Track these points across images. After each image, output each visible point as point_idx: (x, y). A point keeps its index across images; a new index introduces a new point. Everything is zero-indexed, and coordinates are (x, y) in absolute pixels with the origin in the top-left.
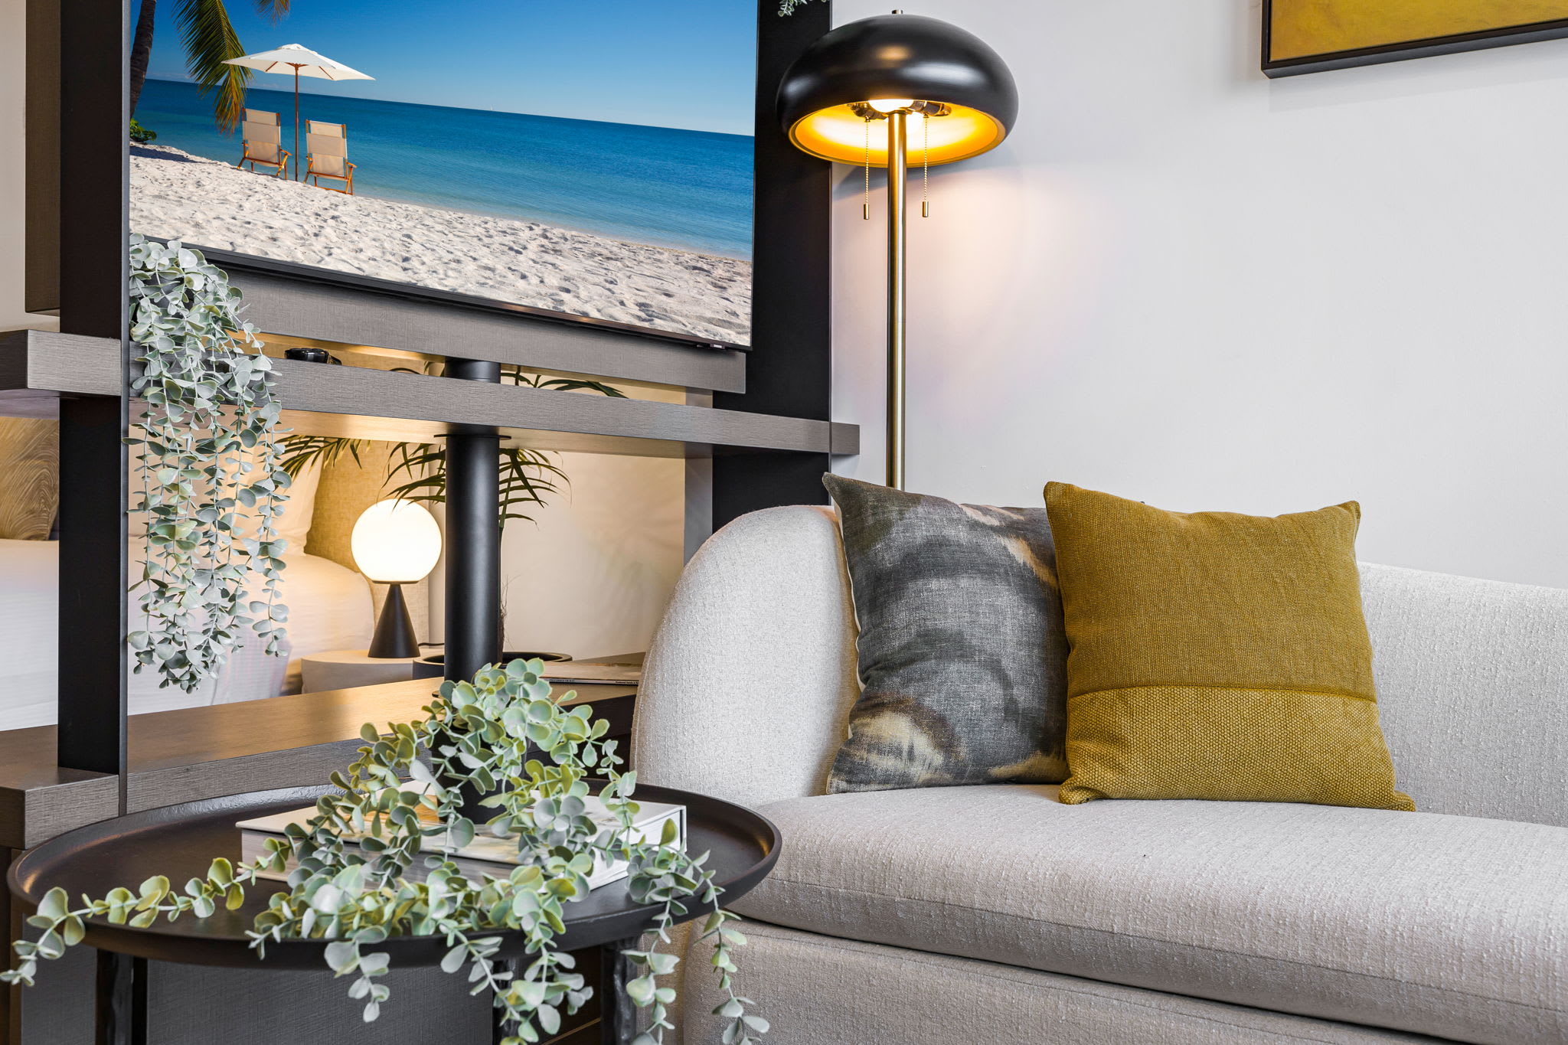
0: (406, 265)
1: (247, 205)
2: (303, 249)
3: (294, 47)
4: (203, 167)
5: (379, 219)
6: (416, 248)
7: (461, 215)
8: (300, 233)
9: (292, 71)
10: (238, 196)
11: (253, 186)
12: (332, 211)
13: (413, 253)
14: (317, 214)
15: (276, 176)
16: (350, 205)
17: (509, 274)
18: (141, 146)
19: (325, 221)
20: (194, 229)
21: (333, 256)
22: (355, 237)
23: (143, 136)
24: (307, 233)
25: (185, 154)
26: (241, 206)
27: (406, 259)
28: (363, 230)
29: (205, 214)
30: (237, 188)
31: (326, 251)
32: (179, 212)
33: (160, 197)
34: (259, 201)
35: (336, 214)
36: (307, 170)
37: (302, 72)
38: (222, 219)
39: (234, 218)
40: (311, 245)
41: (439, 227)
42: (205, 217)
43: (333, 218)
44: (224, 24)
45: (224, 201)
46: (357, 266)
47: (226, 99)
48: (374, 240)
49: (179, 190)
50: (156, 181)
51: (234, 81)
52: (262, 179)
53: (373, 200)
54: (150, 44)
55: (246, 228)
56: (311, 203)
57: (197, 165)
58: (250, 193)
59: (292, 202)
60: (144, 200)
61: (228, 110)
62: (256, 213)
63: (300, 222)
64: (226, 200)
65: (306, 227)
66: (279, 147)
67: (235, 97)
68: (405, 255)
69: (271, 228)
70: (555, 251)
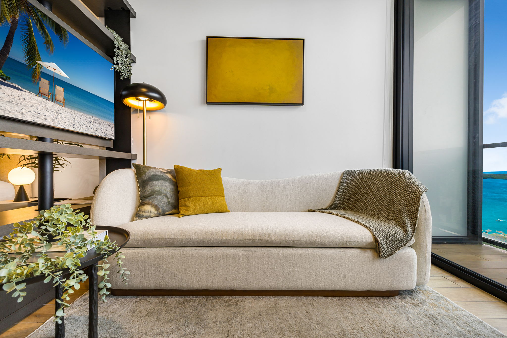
0: (74, 126)
1: (39, 108)
2: (53, 122)
3: (54, 64)
4: (26, 93)
5: (69, 114)
6: (76, 122)
7: (83, 114)
8: (52, 117)
9: (53, 70)
10: (37, 105)
11: (41, 102)
12: (60, 111)
13: (75, 123)
14: (57, 112)
15: (47, 100)
16: (64, 110)
17: (89, 128)
18: (4, 81)
19: (58, 114)
20: (21, 115)
21: (60, 124)
22: (64, 119)
23: (5, 78)
24: (54, 118)
25: (20, 88)
26: (37, 108)
27: (74, 125)
28: (66, 117)
29: (26, 110)
30: (36, 102)
31: (58, 123)
32: (16, 108)
33: (9, 102)
34: (42, 107)
35: (61, 112)
36: (55, 99)
37: (55, 71)
38: (31, 112)
39: (35, 112)
40: (55, 121)
41: (80, 117)
42: (26, 111)
43: (60, 113)
44: (36, 50)
45: (32, 106)
46: (65, 127)
47: (35, 73)
48: (68, 120)
49: (17, 100)
50: (9, 96)
51: (38, 68)
52: (44, 100)
53: (68, 109)
54: (11, 45)
55: (38, 115)
56: (55, 109)
57: (24, 92)
58: (40, 104)
59: (51, 108)
60: (3, 102)
61: (36, 76)
62: (41, 111)
63: (53, 114)
64: (33, 105)
65: (54, 116)
66: (49, 91)
67: (38, 73)
68: (74, 124)
69: (45, 116)
70: (95, 122)
